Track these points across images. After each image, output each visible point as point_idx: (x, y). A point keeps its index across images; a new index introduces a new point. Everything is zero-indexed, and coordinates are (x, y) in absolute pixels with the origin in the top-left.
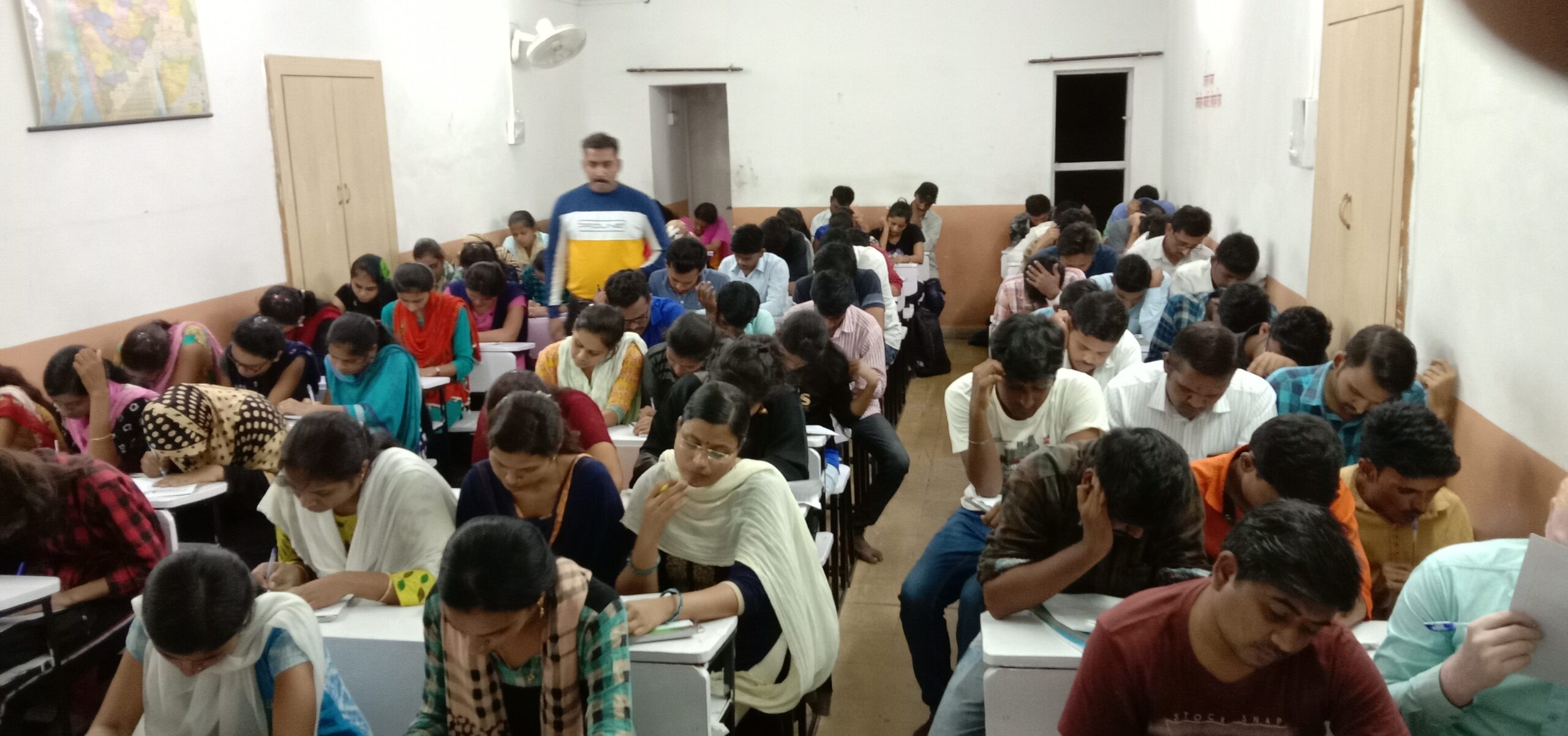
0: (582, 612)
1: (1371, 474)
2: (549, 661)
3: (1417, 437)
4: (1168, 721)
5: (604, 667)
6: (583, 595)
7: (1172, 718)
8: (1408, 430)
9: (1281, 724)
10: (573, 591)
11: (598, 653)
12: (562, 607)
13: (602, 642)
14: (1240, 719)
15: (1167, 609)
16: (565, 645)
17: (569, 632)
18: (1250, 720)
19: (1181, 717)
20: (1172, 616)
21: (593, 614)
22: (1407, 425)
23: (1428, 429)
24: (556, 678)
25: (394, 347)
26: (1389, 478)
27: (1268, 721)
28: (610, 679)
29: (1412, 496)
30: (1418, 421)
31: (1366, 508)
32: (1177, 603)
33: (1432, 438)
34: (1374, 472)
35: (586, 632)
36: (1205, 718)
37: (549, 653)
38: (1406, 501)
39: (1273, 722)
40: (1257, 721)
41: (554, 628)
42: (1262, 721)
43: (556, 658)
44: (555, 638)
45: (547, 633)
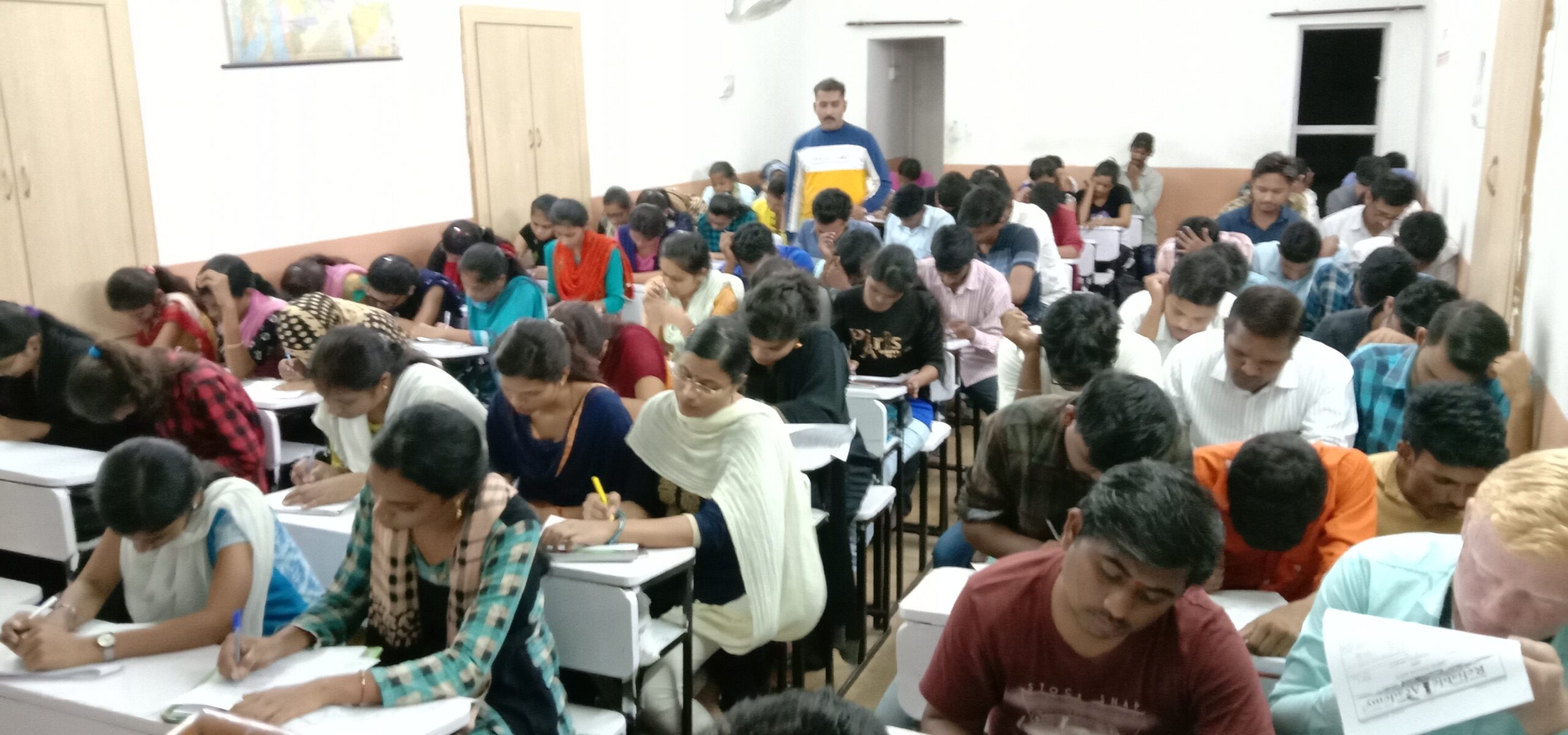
0: (494, 524)
1: (1409, 459)
2: (457, 565)
3: (1461, 421)
4: (1023, 690)
5: (495, 575)
6: (500, 509)
7: (1027, 688)
8: (1451, 411)
9: (1140, 709)
10: (492, 503)
11: (494, 562)
12: (478, 515)
13: (501, 553)
14: (1099, 699)
15: (1033, 572)
16: (473, 552)
17: (477, 541)
18: (1108, 701)
19: (1036, 688)
20: (1037, 580)
21: (502, 527)
22: (1452, 406)
23: (1476, 412)
24: (461, 580)
26: (1426, 464)
27: (1126, 704)
28: (496, 588)
32: (1047, 566)
33: (1478, 423)
34: (1412, 456)
35: (492, 542)
36: (1061, 692)
37: (458, 556)
39: (1131, 706)
40: (1116, 703)
41: (466, 535)
42: (1121, 703)
43: (463, 562)
44: (464, 544)
45: (459, 538)
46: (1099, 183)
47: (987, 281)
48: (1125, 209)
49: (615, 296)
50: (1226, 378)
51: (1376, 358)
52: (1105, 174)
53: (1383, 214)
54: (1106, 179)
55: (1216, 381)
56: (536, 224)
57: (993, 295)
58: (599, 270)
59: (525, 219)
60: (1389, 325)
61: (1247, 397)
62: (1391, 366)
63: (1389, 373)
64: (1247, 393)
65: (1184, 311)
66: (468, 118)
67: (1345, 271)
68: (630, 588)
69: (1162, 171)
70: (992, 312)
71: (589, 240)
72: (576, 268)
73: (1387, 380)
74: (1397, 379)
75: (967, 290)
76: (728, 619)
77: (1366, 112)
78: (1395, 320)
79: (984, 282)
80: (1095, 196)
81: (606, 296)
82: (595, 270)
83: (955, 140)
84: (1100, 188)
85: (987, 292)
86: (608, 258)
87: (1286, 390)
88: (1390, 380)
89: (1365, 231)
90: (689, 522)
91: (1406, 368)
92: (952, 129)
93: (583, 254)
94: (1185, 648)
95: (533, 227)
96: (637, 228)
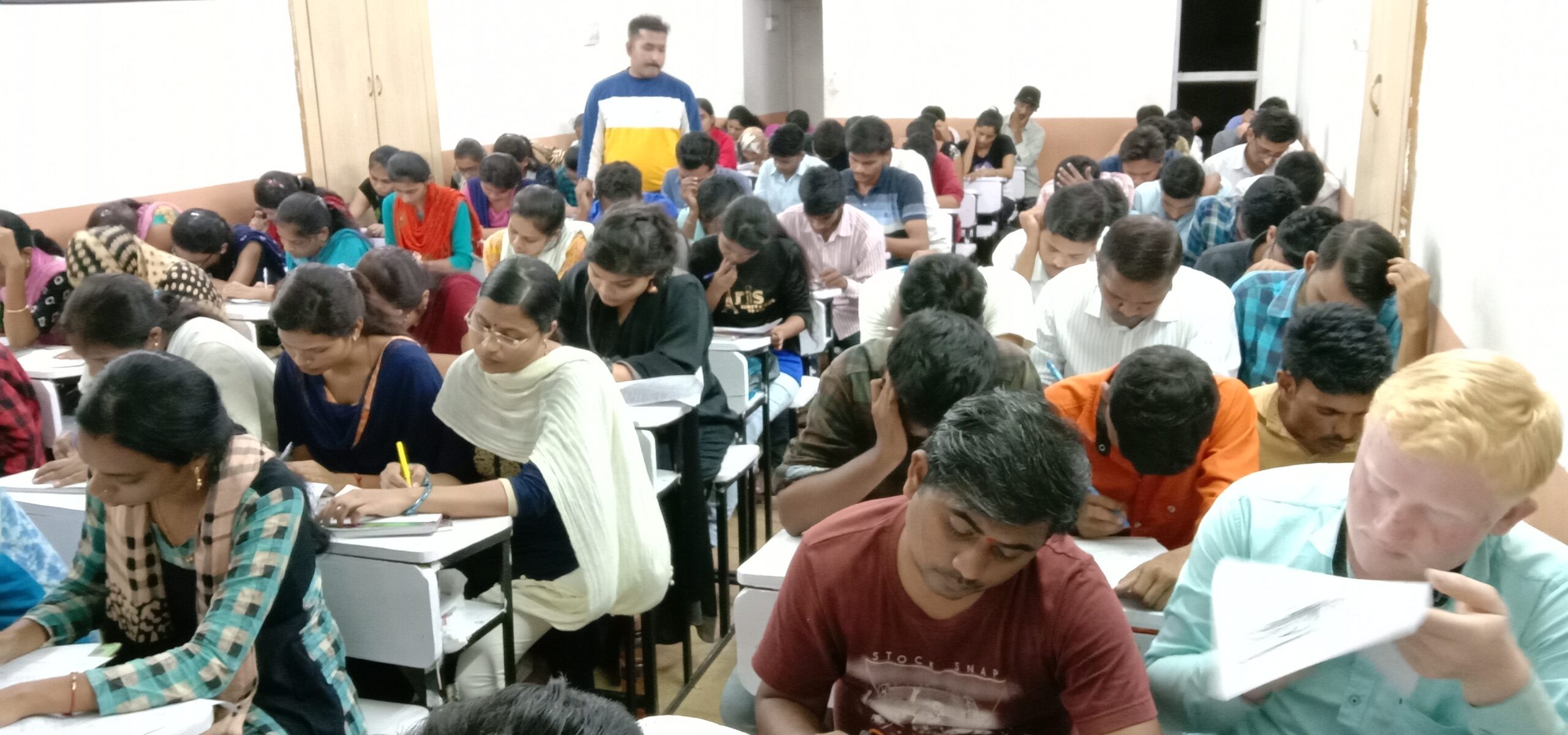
0: (245, 493)
1: (1289, 389)
2: (202, 543)
3: (1344, 344)
4: (867, 660)
5: (246, 553)
6: (251, 475)
7: (871, 657)
8: (1333, 334)
9: (999, 677)
10: (241, 468)
11: (245, 537)
12: (223, 484)
13: (251, 528)
14: (952, 667)
15: (877, 523)
16: (220, 528)
17: (226, 514)
18: (963, 670)
19: (883, 657)
20: (881, 531)
21: (255, 495)
22: (1333, 328)
23: (1360, 334)
24: (208, 562)
25: (349, 232)
26: (1308, 395)
27: (983, 672)
28: (247, 568)
29: (1335, 418)
30: (1348, 325)
31: (1284, 432)
32: (892, 516)
33: (1362, 346)
34: (1293, 387)
35: (241, 515)
36: (910, 661)
37: (202, 535)
38: (1327, 425)
39: (989, 674)
40: (972, 671)
41: (212, 507)
42: (977, 671)
43: (209, 541)
44: (210, 518)
45: (203, 511)
46: (982, 134)
47: (859, 228)
48: (1008, 159)
49: (463, 254)
50: (1101, 313)
51: (1260, 286)
52: (988, 124)
53: (1266, 151)
54: (990, 130)
55: (1091, 317)
56: (375, 179)
57: (866, 242)
58: (444, 226)
59: (365, 174)
60: (1272, 256)
61: (1124, 332)
62: (1276, 294)
63: (1274, 301)
64: (1124, 328)
65: (1058, 247)
66: (297, 63)
67: (1227, 205)
68: (428, 565)
69: (1047, 123)
70: (865, 260)
71: (433, 193)
72: (420, 224)
73: (1271, 309)
74: (1282, 308)
75: (839, 237)
76: (560, 595)
77: (1247, 58)
78: (1278, 251)
79: (856, 229)
80: (978, 147)
81: (452, 254)
82: (440, 226)
83: (834, 92)
84: (983, 139)
85: (860, 237)
86: (455, 212)
87: (1165, 324)
88: (1276, 309)
89: (1247, 170)
90: (504, 488)
91: (1292, 295)
92: (832, 81)
93: (427, 211)
94: (1048, 603)
95: (372, 182)
96: (489, 180)
